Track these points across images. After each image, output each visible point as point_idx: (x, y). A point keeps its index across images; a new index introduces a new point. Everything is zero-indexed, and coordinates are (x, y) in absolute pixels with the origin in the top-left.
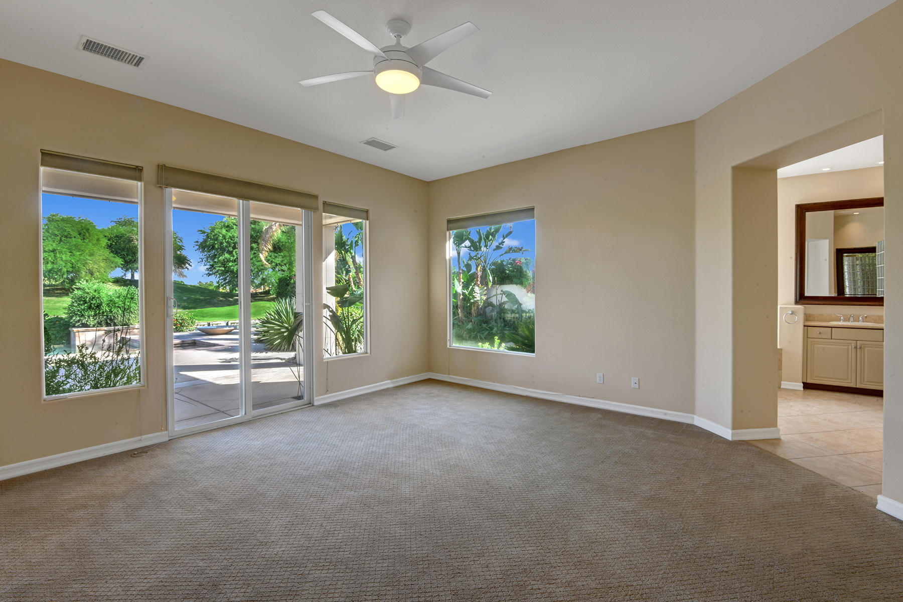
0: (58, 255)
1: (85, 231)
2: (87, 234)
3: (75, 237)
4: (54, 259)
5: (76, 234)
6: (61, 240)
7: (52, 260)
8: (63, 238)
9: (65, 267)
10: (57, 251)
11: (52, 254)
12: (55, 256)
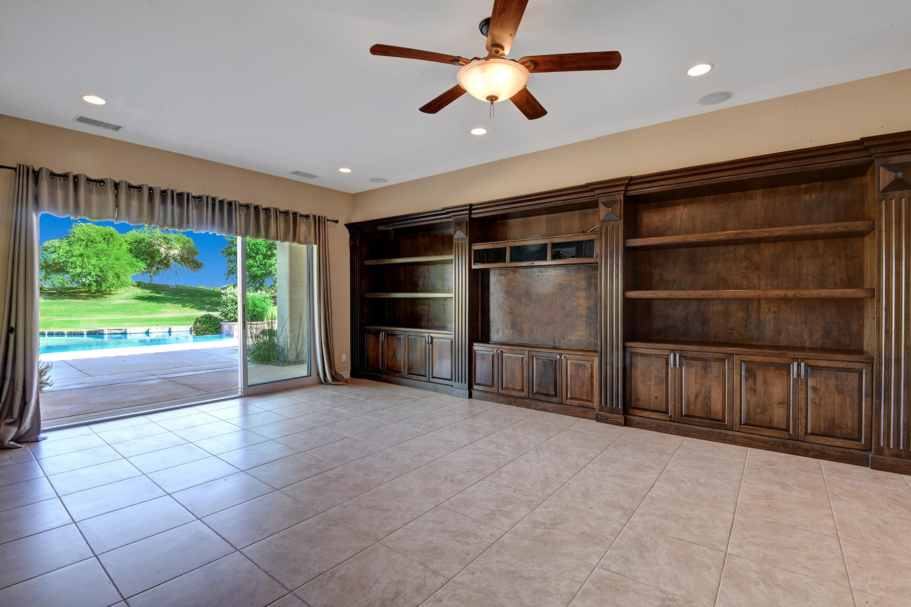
0: (86, 260)
1: (109, 236)
2: (111, 239)
3: (100, 242)
4: (82, 263)
5: (101, 239)
6: (87, 244)
7: (80, 265)
8: (89, 243)
9: (94, 271)
10: (85, 256)
11: (80, 259)
12: (83, 261)
